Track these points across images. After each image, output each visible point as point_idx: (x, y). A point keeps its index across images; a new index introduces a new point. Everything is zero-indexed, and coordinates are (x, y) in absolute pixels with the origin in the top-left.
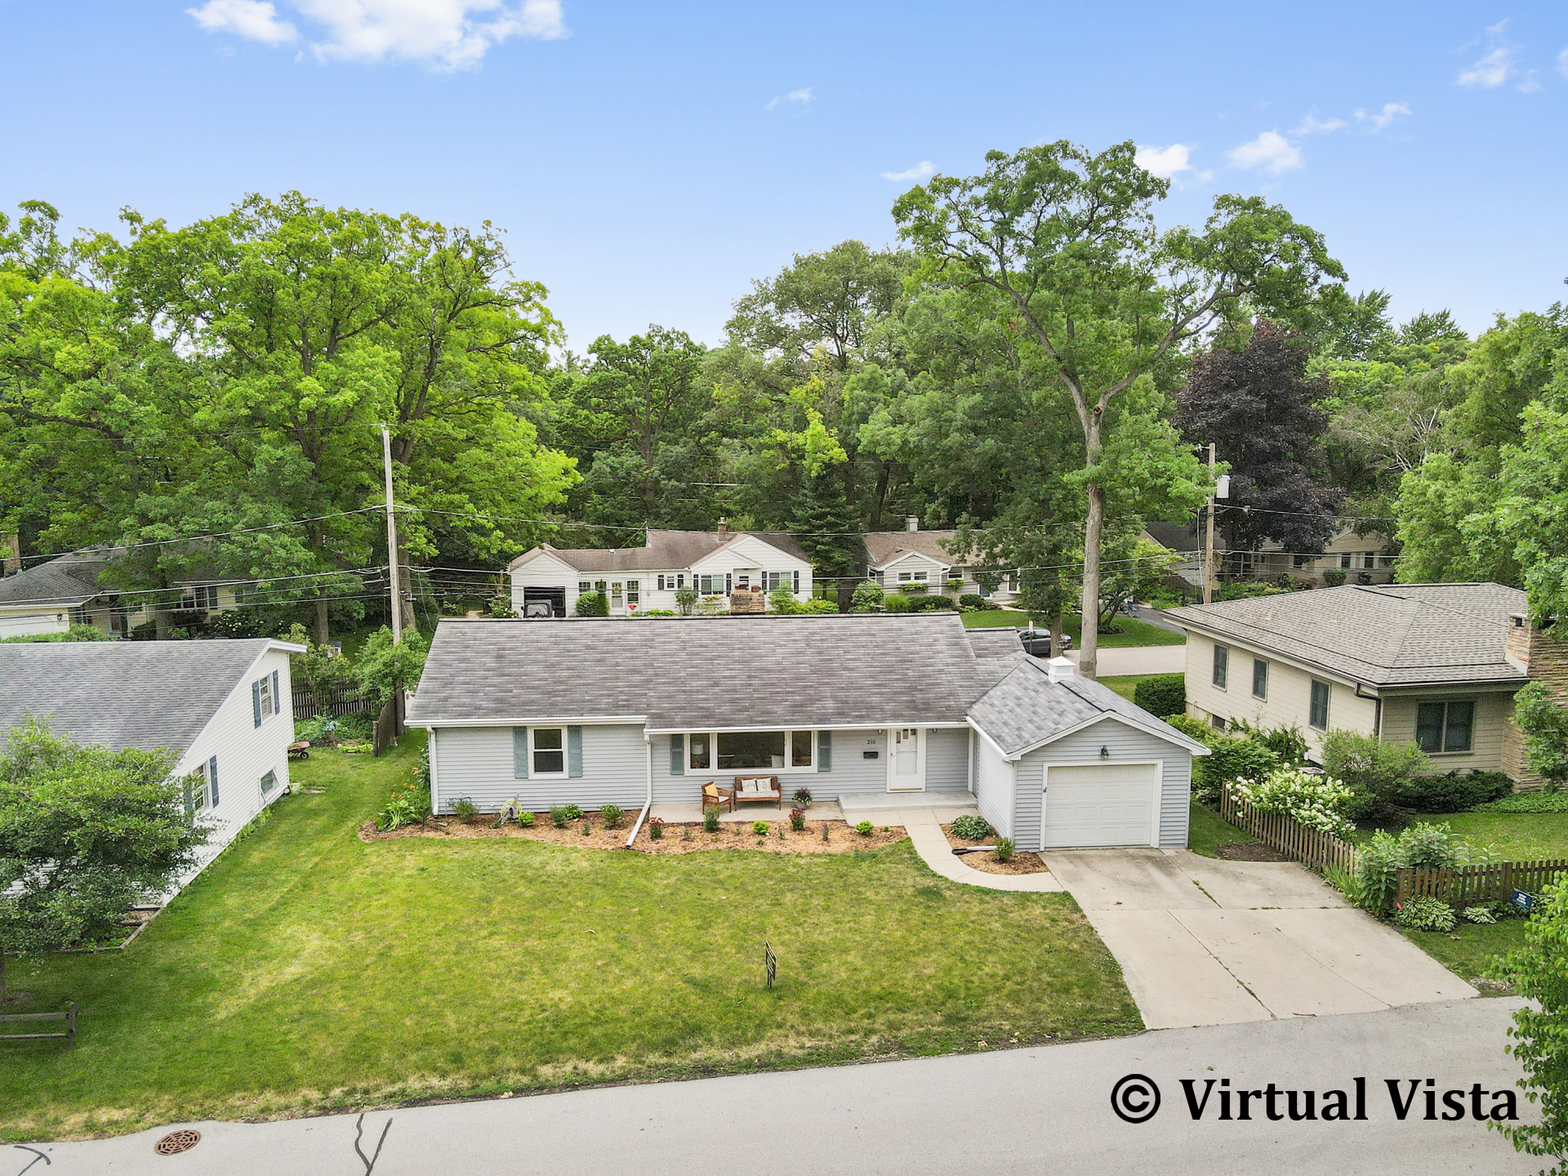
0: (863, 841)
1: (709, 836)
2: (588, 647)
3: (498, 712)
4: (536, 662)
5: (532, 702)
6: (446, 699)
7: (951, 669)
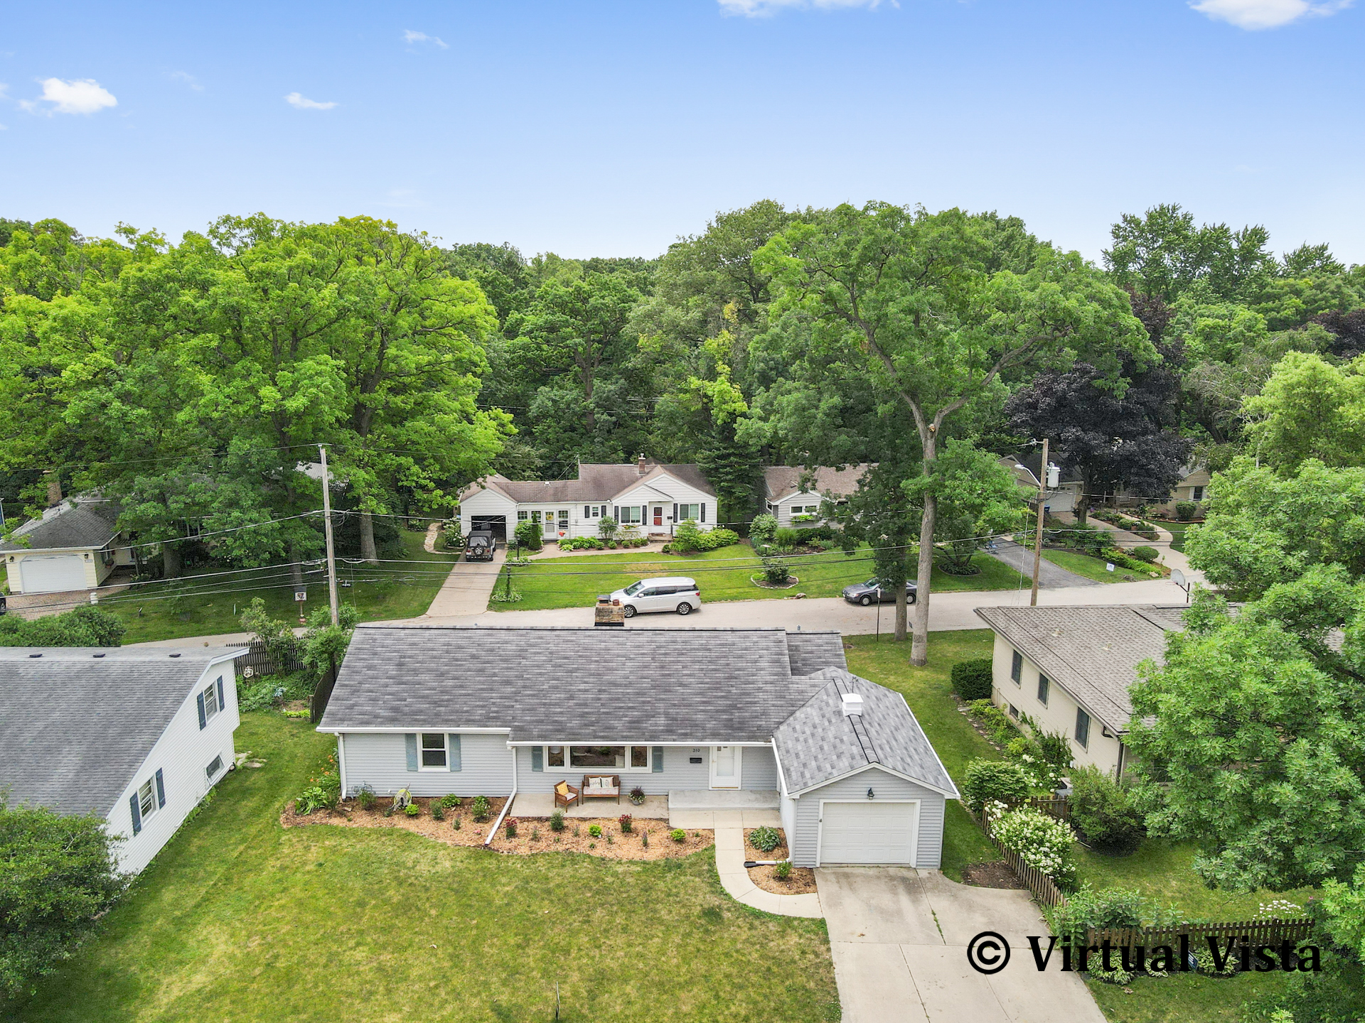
0: (674, 847)
1: (554, 835)
2: (473, 657)
3: (392, 721)
4: (429, 670)
5: (420, 712)
6: (352, 707)
7: (769, 687)
